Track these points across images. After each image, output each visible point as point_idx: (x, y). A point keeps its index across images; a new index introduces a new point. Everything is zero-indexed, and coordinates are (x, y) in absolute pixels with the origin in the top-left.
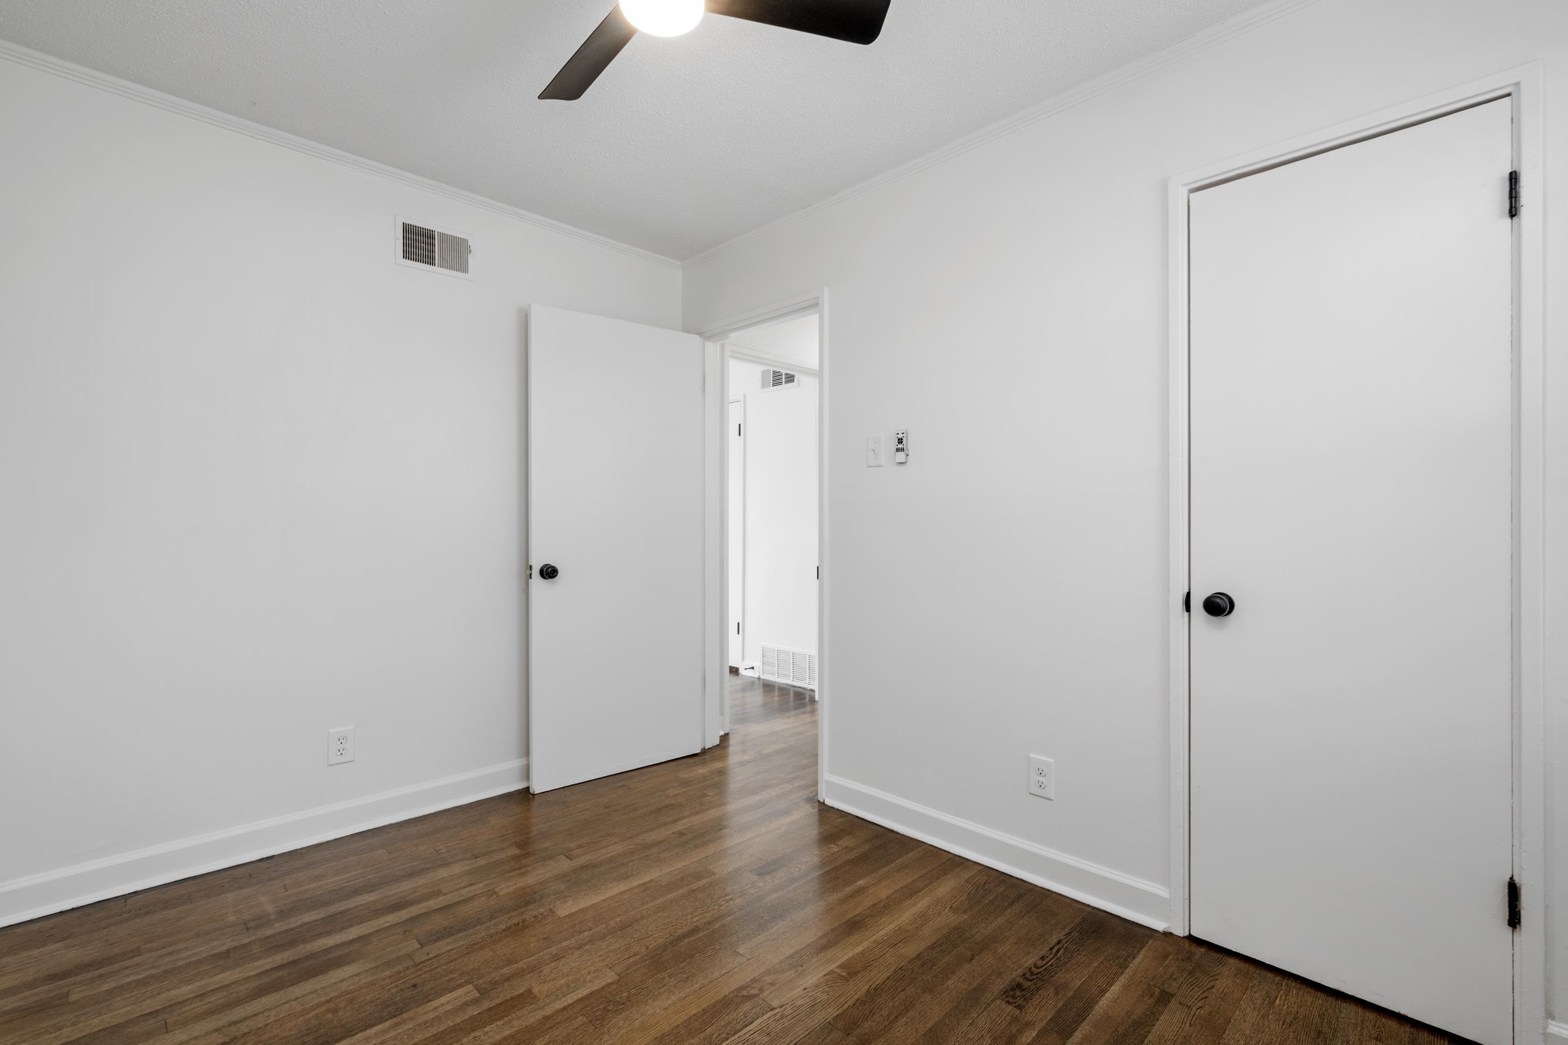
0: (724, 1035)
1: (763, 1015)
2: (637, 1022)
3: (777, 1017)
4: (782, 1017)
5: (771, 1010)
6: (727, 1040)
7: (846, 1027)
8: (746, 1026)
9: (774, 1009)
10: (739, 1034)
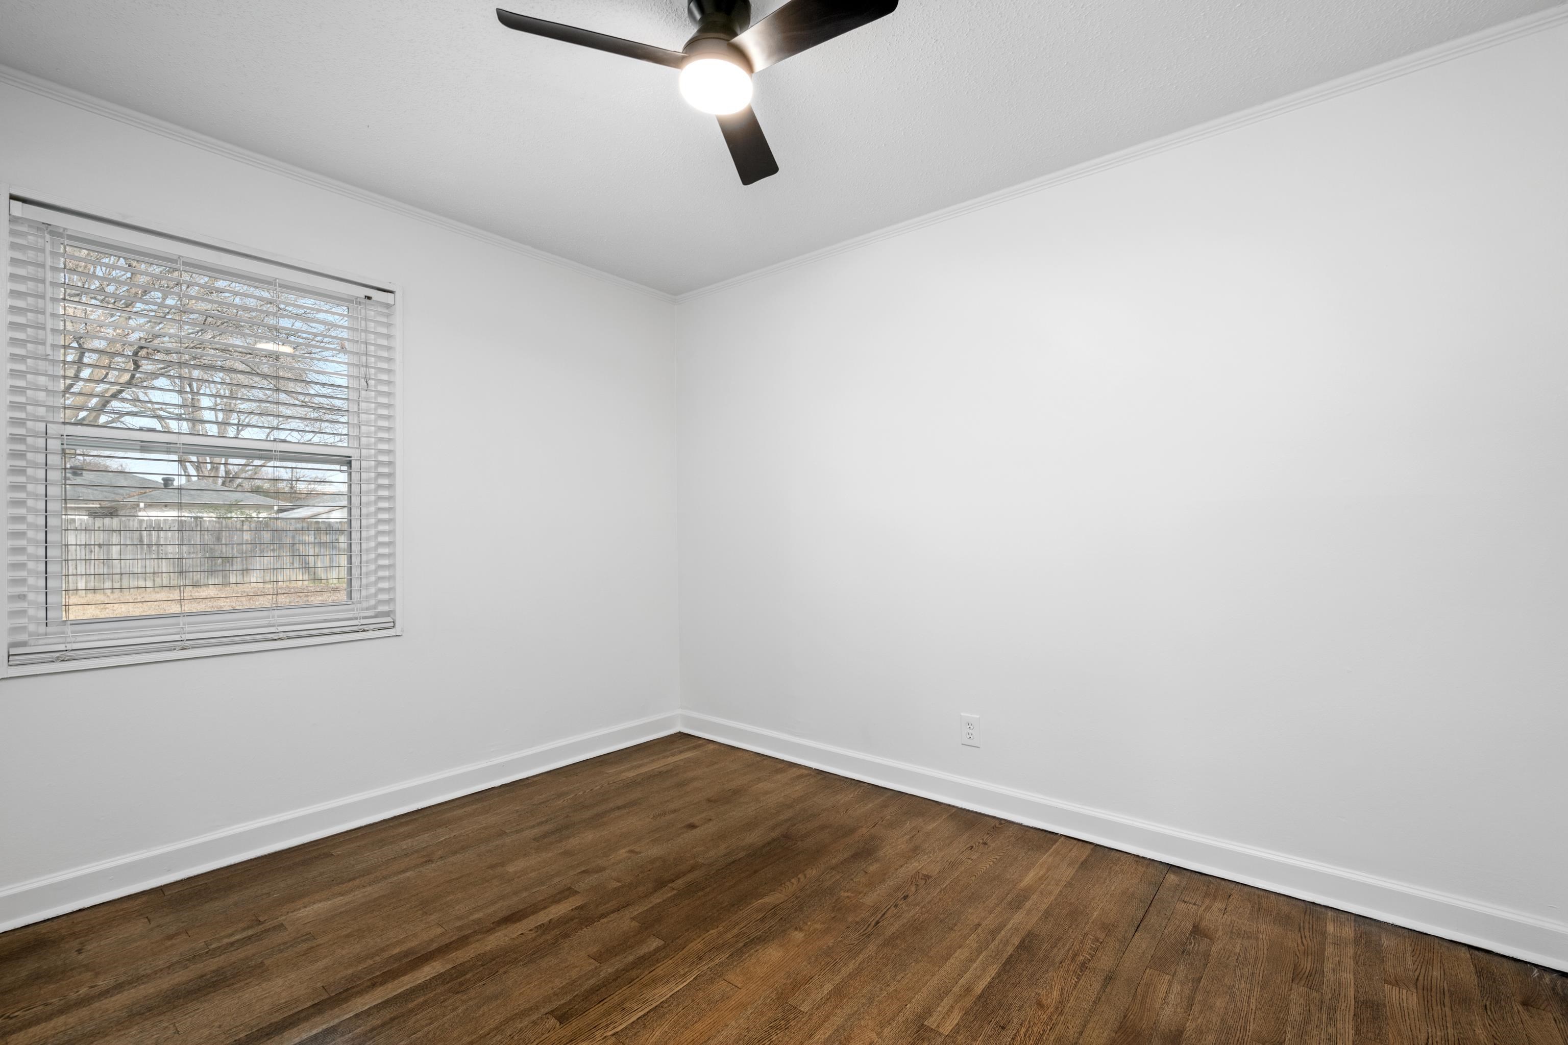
0: (666, 1005)
1: (626, 1028)
2: (751, 1011)
3: (612, 1026)
4: (607, 1026)
5: (617, 1032)
6: (663, 1002)
7: (546, 1020)
8: (644, 1015)
9: (613, 1035)
10: (651, 1007)
